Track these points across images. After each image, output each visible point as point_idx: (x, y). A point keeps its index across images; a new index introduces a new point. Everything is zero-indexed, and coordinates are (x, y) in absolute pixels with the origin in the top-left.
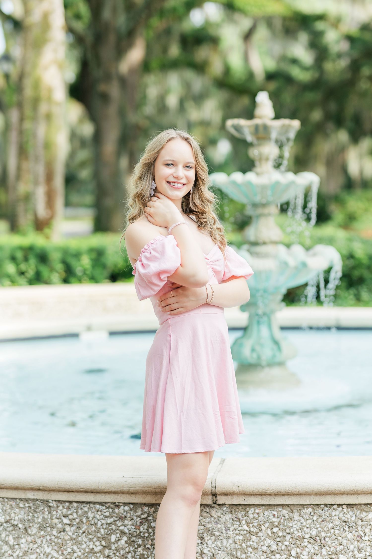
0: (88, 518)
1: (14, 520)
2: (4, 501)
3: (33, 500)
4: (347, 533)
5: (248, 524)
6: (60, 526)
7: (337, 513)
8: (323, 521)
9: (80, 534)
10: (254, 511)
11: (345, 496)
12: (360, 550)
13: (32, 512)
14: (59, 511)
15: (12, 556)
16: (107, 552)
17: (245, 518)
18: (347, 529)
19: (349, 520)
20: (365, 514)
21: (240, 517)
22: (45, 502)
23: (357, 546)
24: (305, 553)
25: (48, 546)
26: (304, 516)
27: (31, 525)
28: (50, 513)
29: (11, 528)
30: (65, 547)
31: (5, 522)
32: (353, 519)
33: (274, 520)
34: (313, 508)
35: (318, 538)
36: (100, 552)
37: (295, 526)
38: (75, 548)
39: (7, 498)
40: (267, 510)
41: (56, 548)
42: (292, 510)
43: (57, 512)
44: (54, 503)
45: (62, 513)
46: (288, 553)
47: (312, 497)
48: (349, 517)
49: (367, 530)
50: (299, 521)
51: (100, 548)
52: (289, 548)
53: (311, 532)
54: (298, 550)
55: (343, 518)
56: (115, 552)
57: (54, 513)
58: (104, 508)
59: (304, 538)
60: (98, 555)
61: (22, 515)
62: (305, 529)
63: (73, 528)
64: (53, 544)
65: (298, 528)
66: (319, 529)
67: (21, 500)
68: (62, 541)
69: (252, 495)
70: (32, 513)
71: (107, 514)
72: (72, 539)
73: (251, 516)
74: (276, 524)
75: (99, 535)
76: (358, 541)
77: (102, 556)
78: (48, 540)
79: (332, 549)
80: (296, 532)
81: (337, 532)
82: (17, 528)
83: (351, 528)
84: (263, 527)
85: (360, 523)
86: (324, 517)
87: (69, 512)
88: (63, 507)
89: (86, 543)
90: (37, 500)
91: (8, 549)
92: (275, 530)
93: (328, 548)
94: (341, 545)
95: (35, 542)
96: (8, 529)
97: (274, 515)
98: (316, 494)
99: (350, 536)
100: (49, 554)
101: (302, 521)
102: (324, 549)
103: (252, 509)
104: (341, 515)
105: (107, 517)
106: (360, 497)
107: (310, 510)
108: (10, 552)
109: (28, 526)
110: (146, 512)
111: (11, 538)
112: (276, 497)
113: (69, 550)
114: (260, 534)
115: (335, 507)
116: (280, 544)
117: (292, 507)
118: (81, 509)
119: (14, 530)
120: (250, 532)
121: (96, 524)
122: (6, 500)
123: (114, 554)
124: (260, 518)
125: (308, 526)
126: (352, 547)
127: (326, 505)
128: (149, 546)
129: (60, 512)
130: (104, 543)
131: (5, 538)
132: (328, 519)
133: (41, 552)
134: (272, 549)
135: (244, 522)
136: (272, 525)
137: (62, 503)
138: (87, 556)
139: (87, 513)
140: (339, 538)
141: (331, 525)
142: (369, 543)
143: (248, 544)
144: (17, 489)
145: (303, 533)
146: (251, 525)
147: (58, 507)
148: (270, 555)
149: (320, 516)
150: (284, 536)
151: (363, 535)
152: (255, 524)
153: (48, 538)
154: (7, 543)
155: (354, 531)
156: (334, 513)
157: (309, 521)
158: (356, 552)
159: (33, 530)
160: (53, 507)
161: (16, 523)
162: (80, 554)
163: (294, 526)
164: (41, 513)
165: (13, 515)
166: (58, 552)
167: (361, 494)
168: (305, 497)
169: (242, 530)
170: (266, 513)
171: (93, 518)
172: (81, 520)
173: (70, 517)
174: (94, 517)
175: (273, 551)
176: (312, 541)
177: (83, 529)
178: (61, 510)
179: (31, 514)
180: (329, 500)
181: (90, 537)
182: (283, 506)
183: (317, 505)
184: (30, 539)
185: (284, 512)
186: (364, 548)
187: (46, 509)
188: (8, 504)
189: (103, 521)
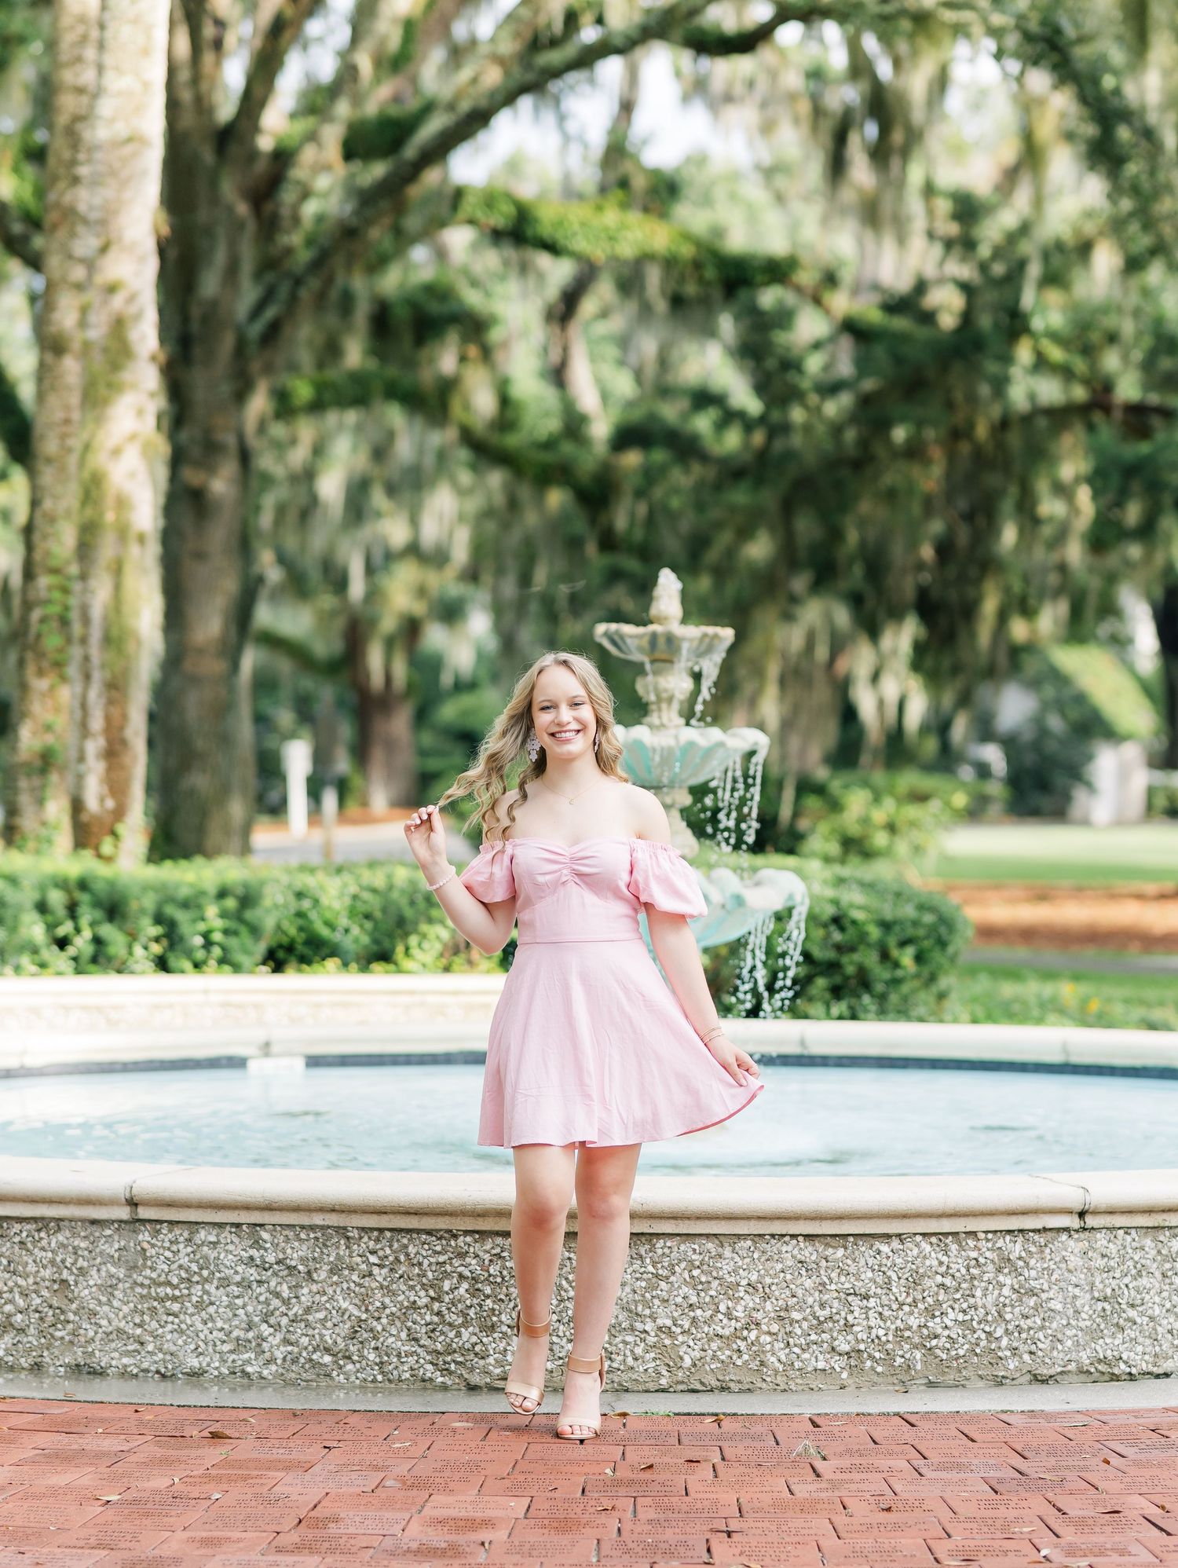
0: (407, 1255)
1: (291, 1259)
2: (275, 1230)
3: (323, 1228)
4: (804, 1278)
5: (654, 1264)
6: (364, 1267)
7: (789, 1248)
8: (768, 1260)
9: (395, 1279)
10: (665, 1243)
11: (802, 1222)
12: (822, 1306)
13: (321, 1245)
14: (362, 1245)
15: (286, 1315)
16: (436, 1306)
17: (651, 1254)
18: (803, 1272)
19: (808, 1260)
20: (831, 1251)
21: (643, 1253)
22: (342, 1231)
23: (818, 1299)
24: (740, 1308)
25: (344, 1299)
26: (740, 1252)
27: (318, 1266)
28: (348, 1247)
29: (285, 1273)
30: (371, 1300)
31: (277, 1263)
32: (814, 1258)
33: (694, 1257)
34: (753, 1240)
35: (760, 1285)
36: (426, 1306)
37: (726, 1266)
38: (387, 1300)
39: (279, 1225)
40: (684, 1242)
41: (357, 1301)
42: (721, 1242)
43: (359, 1245)
44: (356, 1231)
45: (368, 1247)
46: (714, 1307)
47: (752, 1223)
48: (807, 1255)
49: (834, 1275)
50: (732, 1259)
51: (425, 1300)
52: (716, 1300)
53: (750, 1276)
54: (730, 1304)
55: (799, 1256)
56: (450, 1306)
57: (355, 1247)
58: (434, 1238)
59: (738, 1285)
60: (423, 1311)
61: (303, 1250)
62: (741, 1271)
63: (385, 1271)
64: (352, 1295)
65: (730, 1270)
66: (762, 1272)
67: (303, 1227)
68: (367, 1290)
69: (661, 1218)
70: (320, 1248)
71: (438, 1248)
72: (382, 1287)
73: (660, 1252)
74: (697, 1263)
75: (424, 1280)
76: (821, 1291)
77: (428, 1313)
78: (345, 1288)
79: (781, 1302)
80: (727, 1276)
81: (789, 1277)
82: (296, 1272)
83: (810, 1272)
84: (677, 1268)
85: (823, 1263)
86: (769, 1253)
87: (379, 1246)
88: (370, 1238)
89: (403, 1293)
90: (329, 1227)
91: (280, 1304)
92: (696, 1273)
93: (774, 1301)
94: (793, 1296)
95: (325, 1293)
96: (281, 1274)
97: (694, 1250)
98: (759, 1218)
99: (808, 1283)
100: (346, 1310)
101: (737, 1259)
102: (768, 1303)
103: (662, 1241)
104: (796, 1252)
105: (439, 1253)
106: (824, 1223)
107: (749, 1243)
108: (283, 1309)
109: (313, 1268)
110: (498, 1245)
111: (285, 1287)
112: (698, 1222)
113: (378, 1304)
114: (672, 1279)
115: (787, 1238)
116: (702, 1294)
117: (722, 1238)
118: (398, 1241)
119: (290, 1275)
120: (657, 1276)
121: (420, 1264)
122: (279, 1228)
123: (449, 1309)
124: (672, 1255)
125: (745, 1267)
126: (810, 1300)
127: (773, 1236)
128: (503, 1297)
129: (364, 1246)
130: (432, 1293)
131: (276, 1287)
132: (776, 1257)
133: (333, 1308)
134: (691, 1302)
135: (648, 1261)
136: (692, 1266)
137: (367, 1233)
138: (405, 1313)
139: (406, 1247)
140: (792, 1286)
141: (779, 1266)
142: (837, 1294)
143: (654, 1293)
144: (297, 1209)
145: (738, 1277)
146: (659, 1266)
147: (361, 1238)
148: (686, 1311)
149: (763, 1252)
150: (709, 1282)
151: (828, 1282)
152: (666, 1264)
153: (345, 1286)
154: (277, 1295)
155: (815, 1277)
156: (784, 1248)
157: (747, 1260)
158: (817, 1308)
159: (323, 1275)
160: (353, 1238)
161: (293, 1263)
162: (394, 1309)
163: (724, 1267)
164: (334, 1247)
165: (289, 1251)
166: (359, 1308)
167: (826, 1219)
168: (742, 1223)
169: (645, 1272)
170: (682, 1247)
171: (416, 1255)
172: (397, 1260)
173: (381, 1253)
174: (418, 1253)
175: (691, 1305)
176: (751, 1290)
177: (400, 1272)
178: (365, 1243)
179: (318, 1250)
180: (778, 1228)
181: (411, 1283)
182: (707, 1236)
183: (760, 1235)
184: (314, 1288)
185: (710, 1245)
186: (829, 1302)
187: (342, 1242)
188: (281, 1234)
189: (432, 1260)
